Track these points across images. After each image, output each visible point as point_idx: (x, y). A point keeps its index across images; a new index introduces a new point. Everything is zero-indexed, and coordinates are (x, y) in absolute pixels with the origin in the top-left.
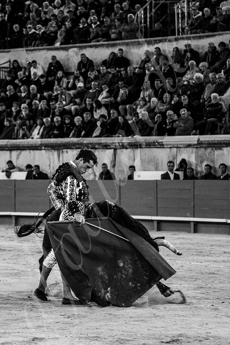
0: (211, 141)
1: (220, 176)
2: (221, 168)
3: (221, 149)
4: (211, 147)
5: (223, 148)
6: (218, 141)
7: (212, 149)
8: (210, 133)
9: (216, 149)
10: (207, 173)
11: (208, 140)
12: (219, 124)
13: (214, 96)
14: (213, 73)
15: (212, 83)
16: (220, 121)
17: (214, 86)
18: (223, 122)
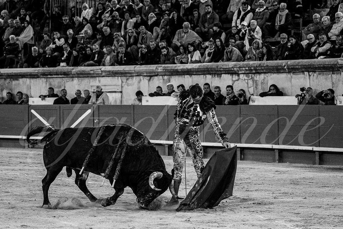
0: (9, 73)
1: (18, 102)
2: (18, 96)
3: (18, 80)
4: (9, 78)
5: (19, 79)
6: (15, 73)
7: (10, 80)
8: (8, 67)
9: (13, 80)
10: (8, 99)
11: (7, 72)
12: (16, 60)
13: (12, 37)
14: (11, 19)
15: (11, 27)
16: (17, 56)
17: (12, 29)
18: (19, 58)
